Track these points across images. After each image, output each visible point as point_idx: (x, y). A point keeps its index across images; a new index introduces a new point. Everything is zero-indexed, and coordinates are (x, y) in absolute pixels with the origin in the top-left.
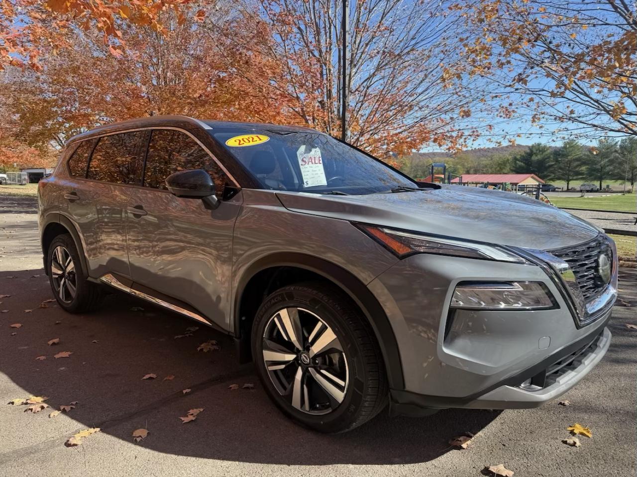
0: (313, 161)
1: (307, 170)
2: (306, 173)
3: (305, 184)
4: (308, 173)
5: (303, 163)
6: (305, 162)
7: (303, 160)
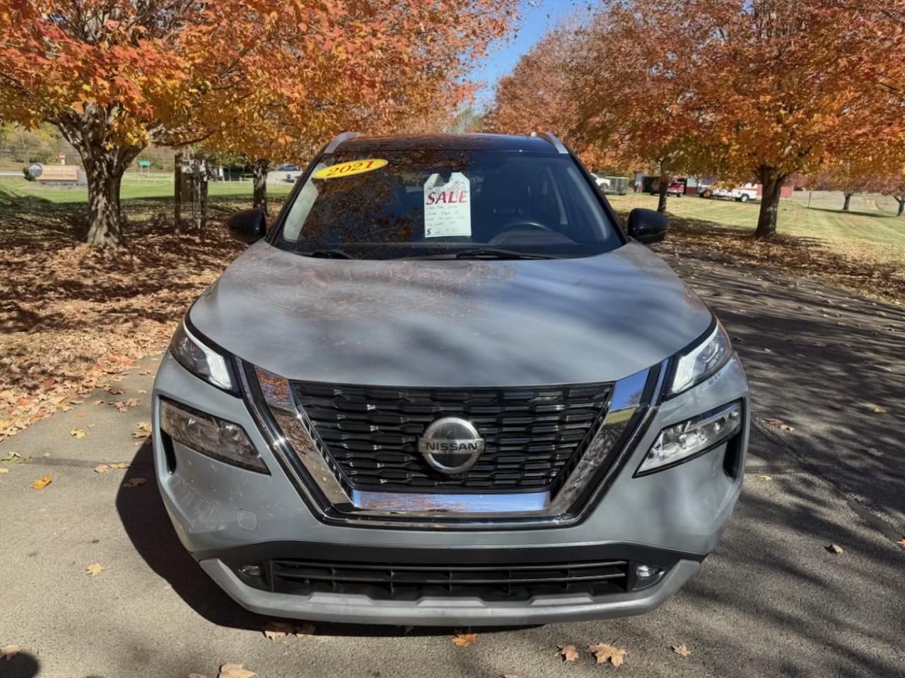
0: (447, 199)
1: (433, 211)
2: (430, 217)
3: (426, 232)
4: (433, 216)
5: (430, 201)
6: (433, 200)
7: (430, 197)
